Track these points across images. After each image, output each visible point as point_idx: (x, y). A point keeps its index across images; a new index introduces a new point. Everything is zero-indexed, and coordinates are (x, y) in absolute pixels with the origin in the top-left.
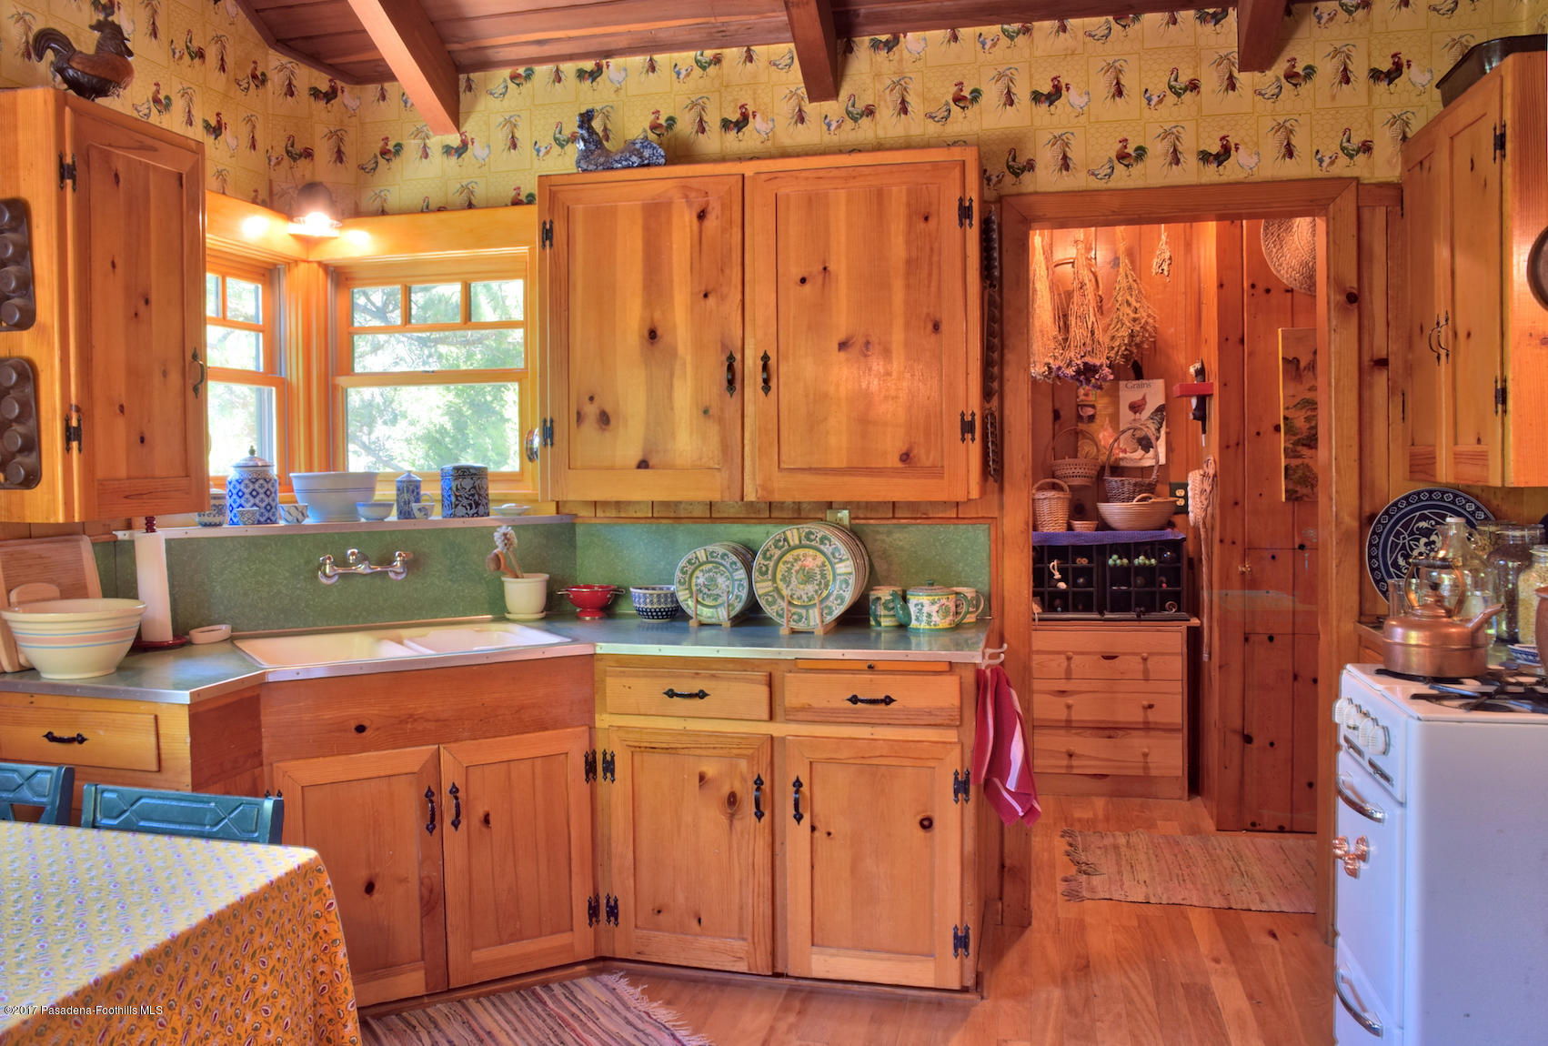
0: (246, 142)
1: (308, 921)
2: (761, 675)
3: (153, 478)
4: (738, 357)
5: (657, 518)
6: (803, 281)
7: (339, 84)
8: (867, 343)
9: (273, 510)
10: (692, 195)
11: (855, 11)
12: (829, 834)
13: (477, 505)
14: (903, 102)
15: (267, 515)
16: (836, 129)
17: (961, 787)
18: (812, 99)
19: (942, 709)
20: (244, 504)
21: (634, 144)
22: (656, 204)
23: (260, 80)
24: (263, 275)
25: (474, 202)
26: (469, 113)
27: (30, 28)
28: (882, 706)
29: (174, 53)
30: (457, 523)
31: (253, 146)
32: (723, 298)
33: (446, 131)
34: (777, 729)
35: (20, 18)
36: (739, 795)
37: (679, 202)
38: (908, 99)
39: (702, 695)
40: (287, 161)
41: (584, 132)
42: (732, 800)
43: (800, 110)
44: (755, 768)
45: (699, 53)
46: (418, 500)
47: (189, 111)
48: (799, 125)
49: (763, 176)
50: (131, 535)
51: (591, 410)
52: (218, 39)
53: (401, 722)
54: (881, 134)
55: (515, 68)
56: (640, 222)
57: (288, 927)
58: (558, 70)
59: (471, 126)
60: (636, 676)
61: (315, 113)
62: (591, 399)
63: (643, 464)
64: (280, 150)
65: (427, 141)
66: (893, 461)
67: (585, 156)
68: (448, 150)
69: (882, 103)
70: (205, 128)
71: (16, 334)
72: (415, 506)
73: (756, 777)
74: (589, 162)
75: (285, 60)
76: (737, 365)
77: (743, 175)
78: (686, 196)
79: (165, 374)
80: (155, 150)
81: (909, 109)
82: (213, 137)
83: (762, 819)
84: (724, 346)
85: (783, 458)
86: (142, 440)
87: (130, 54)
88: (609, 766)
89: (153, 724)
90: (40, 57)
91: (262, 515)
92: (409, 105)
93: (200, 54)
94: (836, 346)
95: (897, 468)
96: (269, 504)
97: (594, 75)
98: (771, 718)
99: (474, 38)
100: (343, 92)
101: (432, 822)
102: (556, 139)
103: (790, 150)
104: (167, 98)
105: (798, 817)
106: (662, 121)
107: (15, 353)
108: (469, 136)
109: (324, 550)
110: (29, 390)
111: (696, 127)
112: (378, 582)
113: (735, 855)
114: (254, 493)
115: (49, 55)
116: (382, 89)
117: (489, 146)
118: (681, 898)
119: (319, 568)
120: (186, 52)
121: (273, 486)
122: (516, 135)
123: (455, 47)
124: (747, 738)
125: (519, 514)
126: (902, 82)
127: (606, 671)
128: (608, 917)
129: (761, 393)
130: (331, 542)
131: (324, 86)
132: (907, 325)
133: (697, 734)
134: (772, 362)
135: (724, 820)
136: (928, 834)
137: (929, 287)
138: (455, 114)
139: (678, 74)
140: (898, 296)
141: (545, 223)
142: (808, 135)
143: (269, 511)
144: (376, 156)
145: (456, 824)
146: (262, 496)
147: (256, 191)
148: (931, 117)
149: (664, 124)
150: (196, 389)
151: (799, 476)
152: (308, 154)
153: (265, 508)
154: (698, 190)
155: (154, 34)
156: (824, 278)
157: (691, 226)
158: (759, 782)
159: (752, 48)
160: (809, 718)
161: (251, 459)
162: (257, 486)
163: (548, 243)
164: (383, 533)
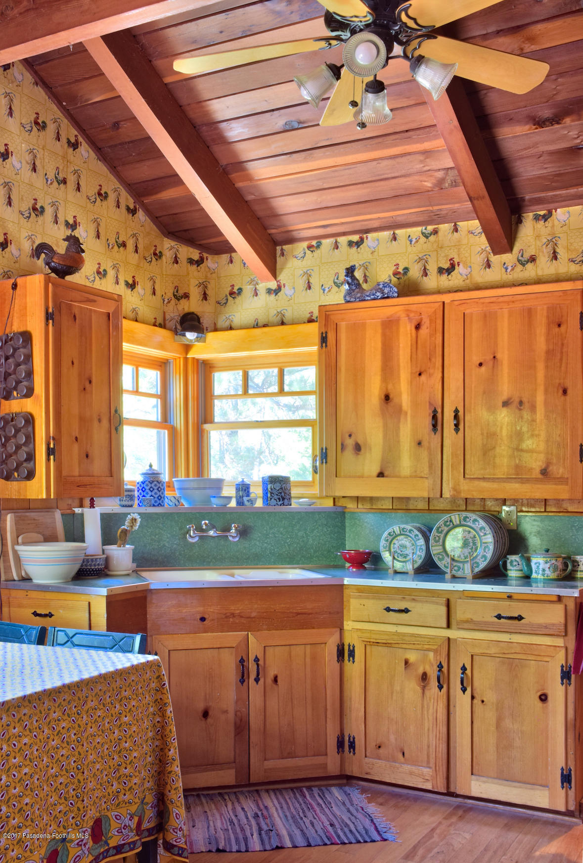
0: (150, 291)
1: (152, 692)
2: (443, 601)
3: (93, 476)
4: (439, 410)
5: (395, 509)
6: (481, 364)
7: (205, 255)
8: (521, 403)
9: (162, 499)
10: (412, 315)
11: (521, 198)
12: (483, 701)
13: (283, 499)
14: (555, 252)
15: (158, 502)
16: (511, 271)
17: (566, 675)
18: (495, 253)
19: (553, 625)
20: (146, 495)
21: (379, 285)
22: (390, 321)
23: (158, 255)
24: (161, 366)
25: (285, 321)
26: (282, 269)
27: (34, 242)
28: (516, 622)
29: (109, 246)
30: (271, 509)
31: (154, 293)
32: (431, 375)
33: (268, 280)
34: (452, 634)
35: (30, 238)
36: (428, 675)
37: (404, 320)
38: (558, 250)
39: (406, 611)
40: (174, 301)
41: (349, 279)
42: (424, 677)
43: (488, 260)
44: (438, 658)
45: (424, 228)
46: (248, 496)
47: (117, 277)
48: (487, 269)
49: (456, 303)
50: (82, 511)
51: (350, 442)
52: (134, 235)
53: (226, 617)
54: (540, 273)
55: (310, 241)
56: (380, 331)
57: (140, 691)
58: (336, 242)
59: (283, 277)
60: (368, 598)
61: (190, 272)
62: (350, 436)
63: (381, 475)
64: (170, 294)
65: (257, 286)
66: (536, 474)
67: (349, 293)
68: (269, 291)
69: (541, 254)
70: (126, 285)
71: (25, 400)
72: (245, 499)
73: (438, 663)
74: (351, 297)
75: (173, 243)
76: (439, 416)
77: (444, 303)
78: (408, 316)
79: (100, 420)
80: (95, 301)
81: (558, 257)
82: (130, 290)
83: (442, 690)
84: (430, 404)
85: (467, 471)
86: (87, 456)
87: (83, 251)
88: (352, 654)
89: (87, 607)
90: (38, 258)
91: (156, 502)
92: (246, 266)
93: (124, 245)
94: (501, 404)
95: (539, 478)
96: (160, 496)
97: (359, 244)
98: (449, 626)
99: (284, 226)
100: (207, 259)
101: (243, 678)
102: (335, 283)
103: (481, 285)
104: (105, 270)
105: (464, 690)
106: (400, 270)
107: (24, 410)
108: (282, 282)
109: (191, 522)
110: (30, 429)
111: (422, 273)
112: (222, 542)
113: (426, 712)
114: (151, 489)
115: (43, 256)
116: (231, 257)
117: (294, 288)
118: (392, 738)
119: (187, 533)
120: (115, 245)
121: (162, 485)
122: (311, 281)
123: (273, 231)
124: (433, 638)
125: (310, 505)
126: (554, 240)
127: (350, 595)
128: (350, 749)
129: (454, 432)
130: (194, 517)
131: (196, 257)
132: (546, 391)
133: (404, 635)
134: (461, 414)
135: (419, 689)
136: (545, 705)
137: (560, 367)
138: (274, 271)
139: (411, 241)
140: (541, 374)
141: (322, 333)
142: (494, 275)
143: (160, 500)
144: (226, 296)
145: (257, 680)
146: (156, 491)
147: (155, 319)
148: (572, 261)
149: (402, 272)
150: (116, 429)
151: (476, 483)
152: (186, 296)
153: (158, 498)
154: (415, 312)
155: (98, 236)
156: (494, 362)
157: (411, 334)
158: (440, 666)
159: (458, 223)
160: (471, 627)
161: (150, 470)
162: (153, 485)
163: (324, 345)
164: (226, 513)
